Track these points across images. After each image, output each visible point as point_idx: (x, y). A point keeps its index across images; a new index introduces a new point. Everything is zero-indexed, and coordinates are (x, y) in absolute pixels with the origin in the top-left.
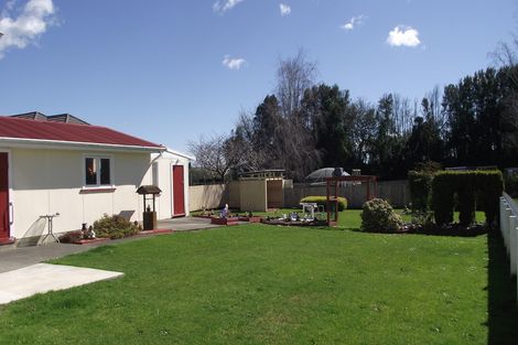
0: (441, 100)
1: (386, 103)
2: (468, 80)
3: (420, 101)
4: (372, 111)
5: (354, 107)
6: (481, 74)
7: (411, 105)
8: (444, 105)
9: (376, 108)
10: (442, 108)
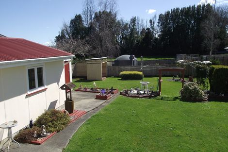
0: (157, 21)
1: (134, 21)
2: (168, 12)
3: (149, 21)
4: (127, 24)
5: (119, 22)
6: (174, 10)
7: (144, 22)
8: (159, 23)
9: (129, 23)
10: (158, 24)
